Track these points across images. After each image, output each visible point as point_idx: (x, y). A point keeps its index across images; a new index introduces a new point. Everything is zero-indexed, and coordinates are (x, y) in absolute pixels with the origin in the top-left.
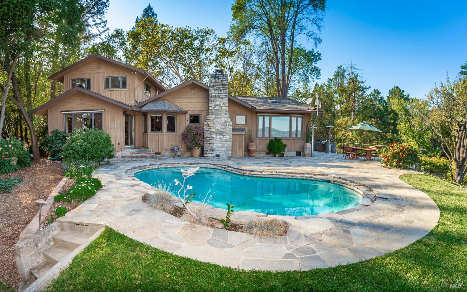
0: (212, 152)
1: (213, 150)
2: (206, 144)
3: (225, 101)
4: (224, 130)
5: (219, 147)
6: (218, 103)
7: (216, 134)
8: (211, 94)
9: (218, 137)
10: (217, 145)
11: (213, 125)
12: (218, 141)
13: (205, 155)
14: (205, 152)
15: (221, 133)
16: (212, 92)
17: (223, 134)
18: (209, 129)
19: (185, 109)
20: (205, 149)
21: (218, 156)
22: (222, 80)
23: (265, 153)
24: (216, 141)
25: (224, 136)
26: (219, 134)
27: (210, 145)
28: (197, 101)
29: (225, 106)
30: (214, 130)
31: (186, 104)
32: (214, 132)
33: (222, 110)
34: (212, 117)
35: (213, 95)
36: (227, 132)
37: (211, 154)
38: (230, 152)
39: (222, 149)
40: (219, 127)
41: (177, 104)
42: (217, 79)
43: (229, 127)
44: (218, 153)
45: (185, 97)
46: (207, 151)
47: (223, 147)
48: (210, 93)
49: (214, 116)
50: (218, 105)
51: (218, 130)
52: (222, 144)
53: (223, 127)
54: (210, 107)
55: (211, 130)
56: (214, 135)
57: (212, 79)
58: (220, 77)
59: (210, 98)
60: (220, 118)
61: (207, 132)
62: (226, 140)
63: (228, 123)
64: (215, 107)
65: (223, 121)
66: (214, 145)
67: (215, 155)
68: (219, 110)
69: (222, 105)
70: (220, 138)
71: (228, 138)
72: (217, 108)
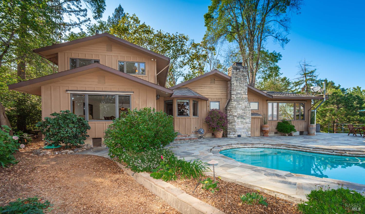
0: (234, 133)
1: (235, 131)
2: (229, 126)
3: (245, 90)
4: (245, 114)
5: (240, 129)
6: (239, 92)
7: (238, 117)
8: (233, 84)
9: (239, 120)
10: (239, 127)
11: (235, 110)
12: (240, 123)
13: (228, 136)
14: (228, 133)
15: (242, 117)
16: (234, 83)
17: (244, 118)
18: (232, 114)
19: (205, 96)
20: (228, 131)
21: (239, 136)
22: (243, 72)
23: (274, 133)
24: (238, 124)
25: (244, 119)
26: (240, 118)
27: (233, 127)
28: (216, 90)
29: (245, 94)
30: (236, 114)
31: (206, 92)
32: (236, 116)
33: (242, 98)
34: (234, 104)
35: (235, 84)
36: (247, 116)
37: (234, 134)
38: (250, 133)
39: (243, 130)
40: (240, 112)
41: (198, 92)
42: (238, 71)
43: (249, 112)
44: (239, 134)
45: (206, 86)
46: (230, 132)
47: (243, 129)
48: (232, 82)
49: (236, 103)
50: (239, 93)
51: (240, 114)
52: (242, 126)
53: (244, 112)
54: (232, 94)
55: (234, 114)
56: (236, 118)
57: (234, 70)
58: (241, 69)
59: (232, 87)
60: (241, 104)
61: (230, 116)
62: (246, 122)
63: (248, 109)
64: (236, 95)
65: (244, 107)
66: (236, 127)
67: (237, 136)
68: (240, 97)
69: (242, 93)
70: (241, 121)
71: (248, 120)
72: (239, 96)
